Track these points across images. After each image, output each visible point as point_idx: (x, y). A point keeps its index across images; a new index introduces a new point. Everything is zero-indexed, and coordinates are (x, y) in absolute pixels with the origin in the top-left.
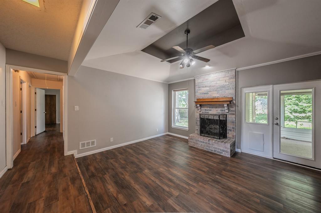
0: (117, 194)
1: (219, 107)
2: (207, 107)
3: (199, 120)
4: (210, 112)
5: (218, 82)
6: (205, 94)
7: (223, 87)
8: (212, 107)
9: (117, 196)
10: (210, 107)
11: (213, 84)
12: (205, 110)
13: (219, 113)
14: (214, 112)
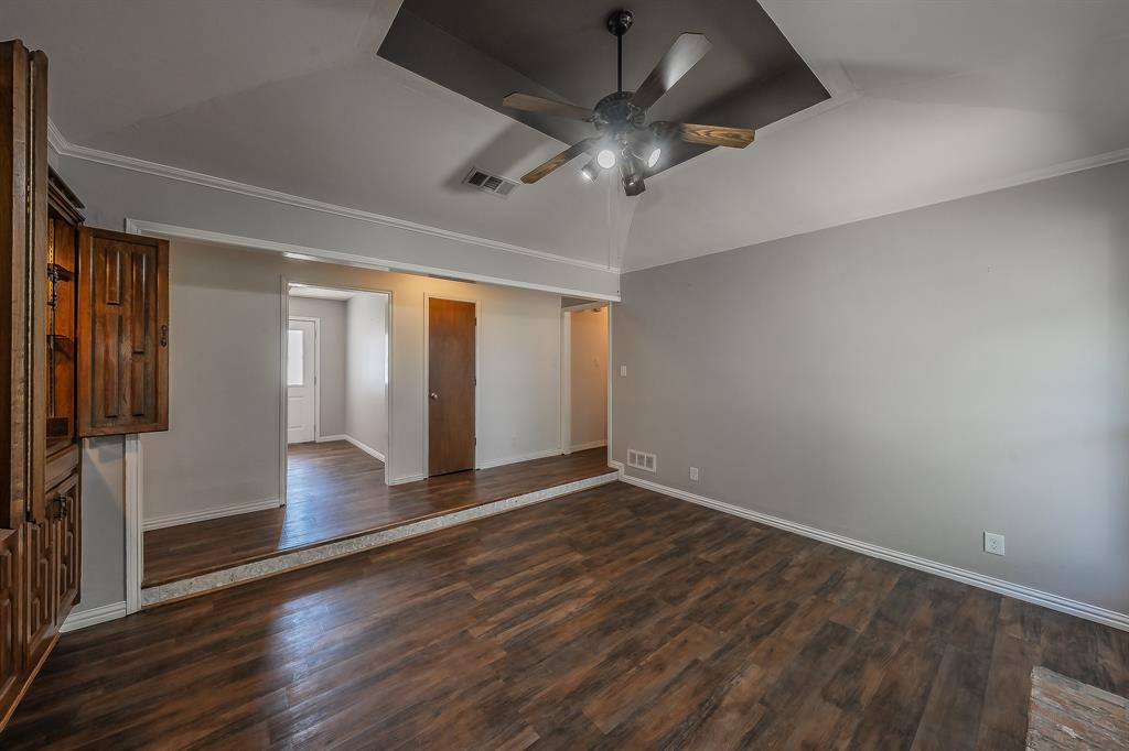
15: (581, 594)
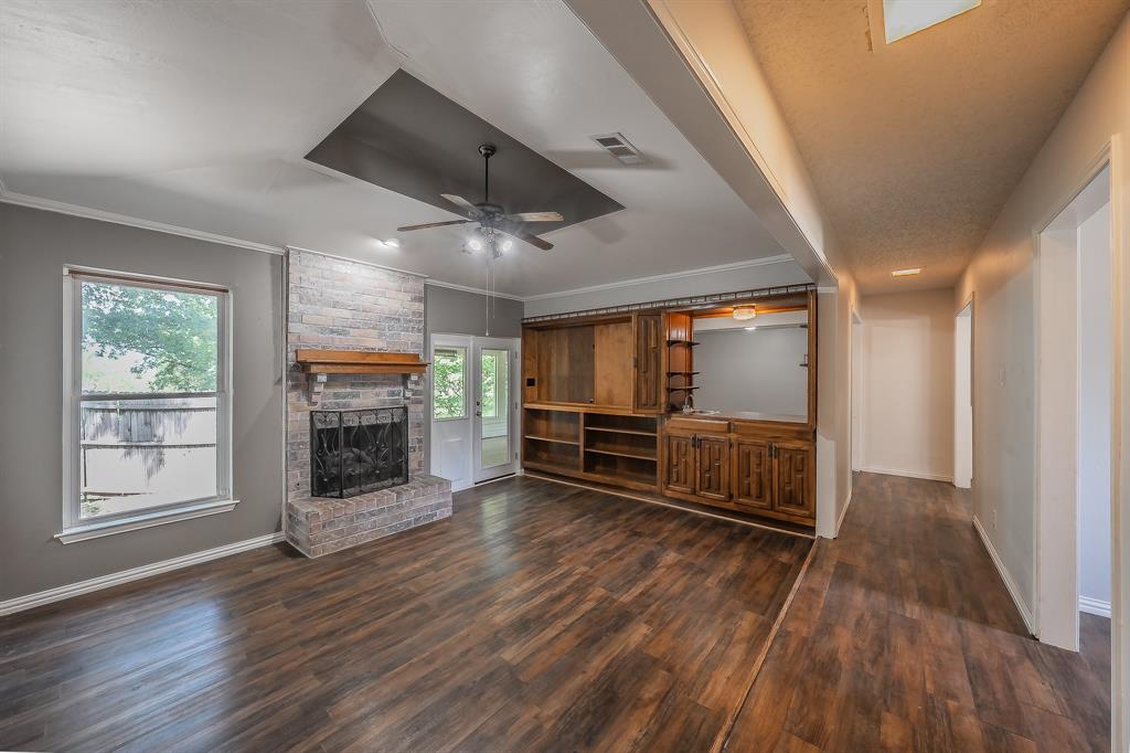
0: (646, 706)
1: (383, 384)
2: (344, 385)
3: (307, 439)
4: (356, 403)
5: (382, 301)
6: (332, 332)
7: (393, 318)
8: (363, 385)
9: (652, 701)
10: (352, 385)
11: (366, 301)
12: (336, 395)
13: (384, 402)
14: (368, 401)
15: (507, 603)
